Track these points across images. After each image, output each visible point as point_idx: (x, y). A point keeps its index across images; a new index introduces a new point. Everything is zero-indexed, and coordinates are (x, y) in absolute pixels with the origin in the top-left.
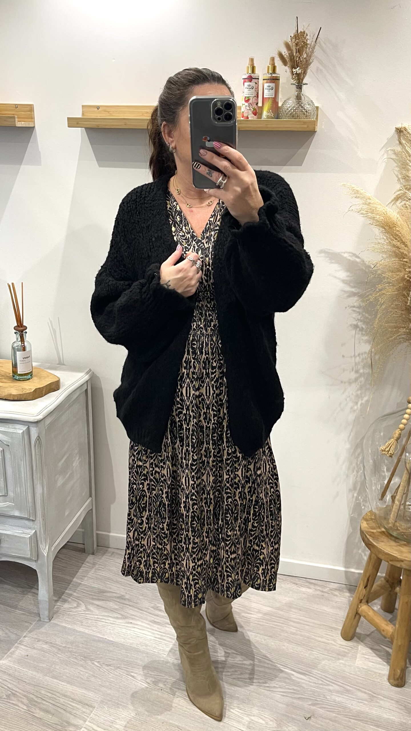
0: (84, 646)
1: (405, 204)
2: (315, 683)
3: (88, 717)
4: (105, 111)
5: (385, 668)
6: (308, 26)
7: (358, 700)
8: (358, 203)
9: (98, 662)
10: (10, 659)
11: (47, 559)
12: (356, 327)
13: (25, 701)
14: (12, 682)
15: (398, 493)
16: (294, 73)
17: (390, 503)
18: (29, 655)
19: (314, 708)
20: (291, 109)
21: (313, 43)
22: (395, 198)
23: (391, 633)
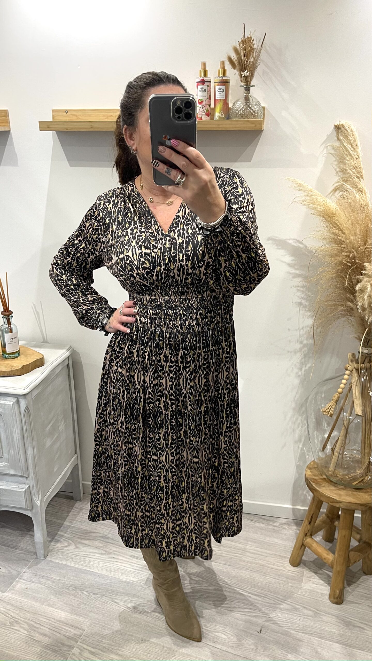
0: (74, 578)
1: (342, 195)
2: (268, 603)
3: (80, 637)
4: (73, 115)
5: (326, 588)
6: (255, 31)
7: (304, 616)
8: (301, 195)
9: (87, 591)
10: (12, 591)
11: (40, 509)
12: (300, 304)
13: (26, 626)
14: (15, 611)
15: (337, 446)
16: (242, 76)
17: (331, 453)
18: (28, 588)
19: (268, 623)
20: (240, 110)
21: (259, 47)
22: (334, 189)
23: (331, 561)
